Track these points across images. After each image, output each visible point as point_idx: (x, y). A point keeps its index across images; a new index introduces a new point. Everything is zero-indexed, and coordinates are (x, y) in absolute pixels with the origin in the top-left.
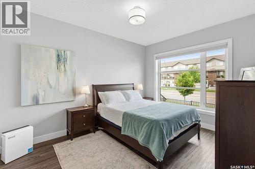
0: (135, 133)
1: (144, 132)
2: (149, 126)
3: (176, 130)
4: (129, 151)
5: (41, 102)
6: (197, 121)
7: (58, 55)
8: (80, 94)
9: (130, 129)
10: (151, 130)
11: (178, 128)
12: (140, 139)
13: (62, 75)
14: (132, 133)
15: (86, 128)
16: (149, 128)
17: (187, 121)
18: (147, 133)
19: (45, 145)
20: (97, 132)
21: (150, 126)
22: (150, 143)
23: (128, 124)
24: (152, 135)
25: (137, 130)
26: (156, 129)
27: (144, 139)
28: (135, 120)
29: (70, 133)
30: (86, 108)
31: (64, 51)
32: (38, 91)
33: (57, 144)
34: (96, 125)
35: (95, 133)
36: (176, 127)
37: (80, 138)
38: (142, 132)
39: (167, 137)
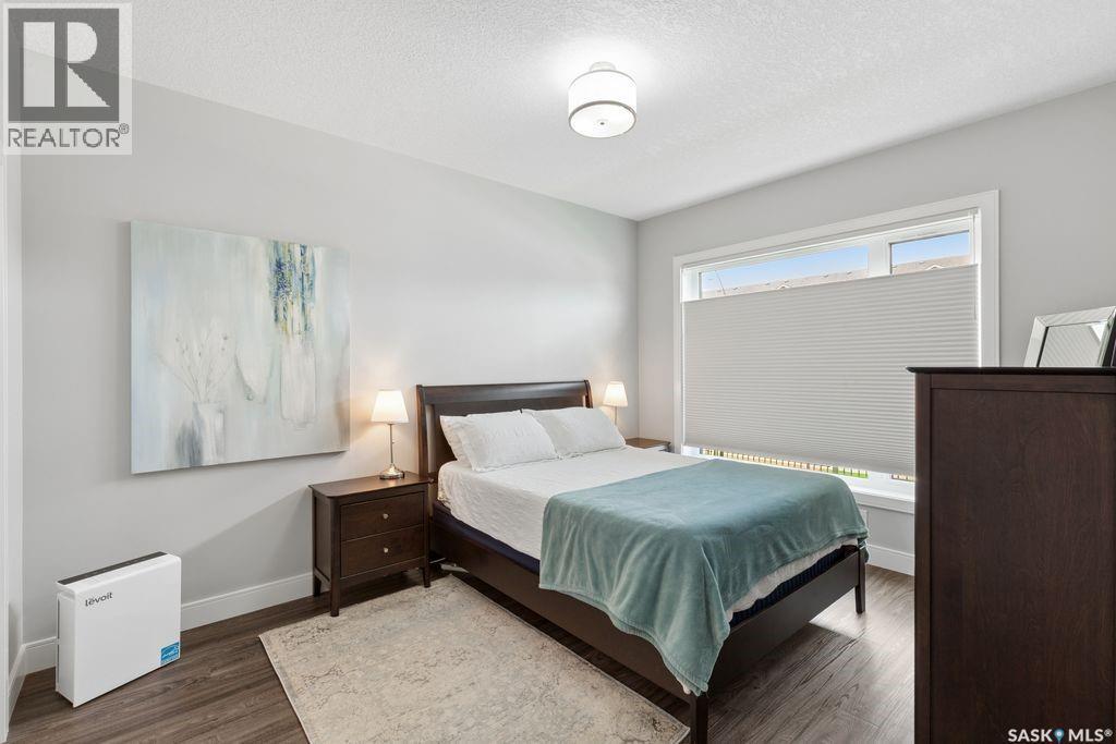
0: (597, 585)
1: (631, 575)
2: (650, 552)
3: (761, 571)
4: (572, 659)
5: (209, 458)
6: (851, 536)
7: (279, 265)
8: (367, 423)
9: (574, 564)
10: (662, 566)
11: (769, 561)
12: (617, 607)
13: (296, 343)
14: (583, 583)
15: (395, 566)
16: (652, 560)
17: (810, 533)
18: (643, 583)
19: (228, 636)
20: (437, 585)
21: (657, 551)
22: (658, 623)
23: (566, 546)
24: (665, 591)
25: (601, 568)
26: (679, 565)
27: (631, 607)
28: (595, 532)
29: (325, 588)
30: (392, 484)
31: (304, 247)
32: (197, 413)
33: (277, 631)
34: (433, 556)
35: (427, 585)
36: (762, 561)
37: (366, 605)
38: (624, 578)
39: (725, 600)
